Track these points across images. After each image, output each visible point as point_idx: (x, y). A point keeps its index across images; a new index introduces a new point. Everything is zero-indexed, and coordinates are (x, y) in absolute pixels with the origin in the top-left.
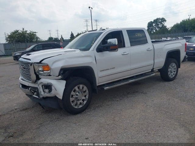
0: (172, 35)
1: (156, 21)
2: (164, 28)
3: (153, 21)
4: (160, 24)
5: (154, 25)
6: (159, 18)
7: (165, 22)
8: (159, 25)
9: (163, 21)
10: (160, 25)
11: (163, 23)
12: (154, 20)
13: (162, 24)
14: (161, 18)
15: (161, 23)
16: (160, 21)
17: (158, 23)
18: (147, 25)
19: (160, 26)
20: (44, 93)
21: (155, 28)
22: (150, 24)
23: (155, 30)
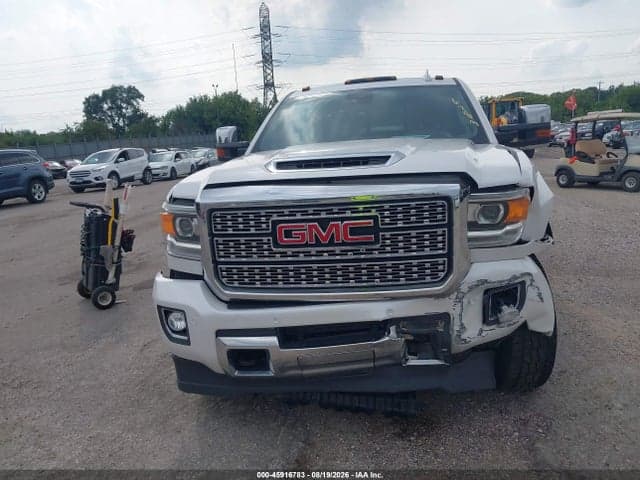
0: (170, 140)
1: (112, 94)
2: (139, 117)
3: (100, 95)
4: (124, 106)
5: (106, 106)
6: (121, 87)
7: (140, 101)
8: (124, 110)
9: (134, 98)
10: (127, 109)
11: (135, 103)
12: (104, 92)
13: (133, 105)
14: (126, 86)
15: (129, 103)
16: (125, 95)
17: (119, 102)
18: (83, 106)
19: (128, 112)
20: (481, 331)
21: (111, 116)
22: (93, 105)
23: (114, 125)
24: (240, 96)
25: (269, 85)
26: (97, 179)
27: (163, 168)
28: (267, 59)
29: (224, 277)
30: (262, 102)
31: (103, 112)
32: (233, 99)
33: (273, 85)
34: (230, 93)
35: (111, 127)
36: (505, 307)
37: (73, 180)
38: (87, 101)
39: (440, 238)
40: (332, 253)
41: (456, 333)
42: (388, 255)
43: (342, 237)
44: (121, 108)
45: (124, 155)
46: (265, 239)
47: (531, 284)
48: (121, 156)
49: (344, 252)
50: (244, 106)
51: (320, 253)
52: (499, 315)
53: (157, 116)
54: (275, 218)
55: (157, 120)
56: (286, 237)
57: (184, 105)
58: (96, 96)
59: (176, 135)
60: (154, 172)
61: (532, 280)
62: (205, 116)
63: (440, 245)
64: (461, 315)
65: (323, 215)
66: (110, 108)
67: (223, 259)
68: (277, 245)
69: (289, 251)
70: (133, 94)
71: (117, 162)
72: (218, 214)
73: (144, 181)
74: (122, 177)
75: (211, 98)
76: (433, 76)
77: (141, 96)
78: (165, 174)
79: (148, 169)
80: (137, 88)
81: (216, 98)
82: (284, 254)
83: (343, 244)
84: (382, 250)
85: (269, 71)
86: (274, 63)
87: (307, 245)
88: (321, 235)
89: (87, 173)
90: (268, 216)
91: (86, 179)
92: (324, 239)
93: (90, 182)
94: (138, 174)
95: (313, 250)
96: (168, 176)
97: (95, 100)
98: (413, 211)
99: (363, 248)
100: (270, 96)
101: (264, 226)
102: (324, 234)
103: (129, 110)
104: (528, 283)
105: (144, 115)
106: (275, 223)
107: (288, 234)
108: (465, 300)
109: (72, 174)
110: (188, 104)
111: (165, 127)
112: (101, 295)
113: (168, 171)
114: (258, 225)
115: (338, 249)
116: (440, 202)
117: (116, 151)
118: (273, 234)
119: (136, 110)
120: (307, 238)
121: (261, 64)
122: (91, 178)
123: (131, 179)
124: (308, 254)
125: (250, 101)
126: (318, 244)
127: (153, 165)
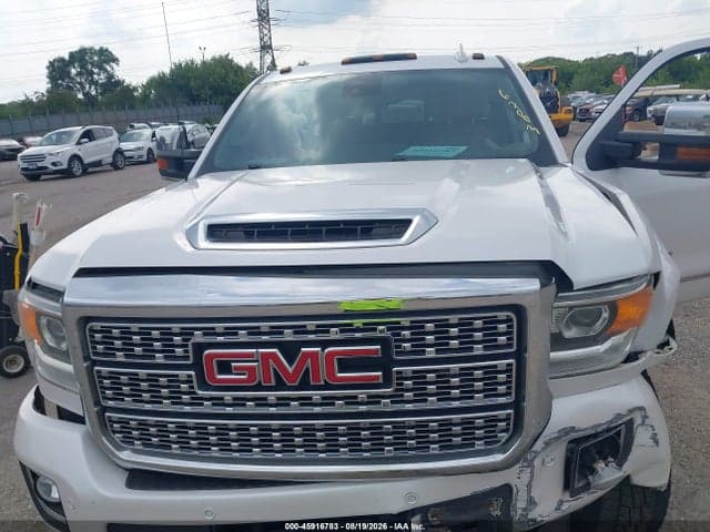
0: (151, 112)
1: (80, 57)
2: (113, 85)
3: (67, 57)
4: (96, 71)
5: (73, 71)
6: (91, 49)
7: (114, 65)
8: (95, 76)
9: (108, 62)
10: (99, 75)
11: (108, 68)
12: (72, 55)
13: (106, 70)
14: (97, 48)
15: (101, 68)
16: (96, 58)
17: (90, 67)
18: (46, 72)
19: (101, 78)
20: (561, 503)
21: (80, 83)
22: (58, 70)
23: (84, 95)
24: (232, 61)
25: (266, 48)
26: (54, 164)
27: (139, 149)
28: (263, 17)
29: (114, 432)
30: (258, 67)
31: (70, 77)
32: (224, 64)
33: (270, 47)
34: (221, 57)
35: (80, 96)
36: (600, 465)
37: (25, 165)
38: (52, 64)
39: (502, 377)
40: (306, 401)
41: (519, 512)
42: (409, 406)
43: (323, 375)
44: (92, 73)
45: (88, 135)
46: (183, 374)
47: (643, 423)
48: (83, 136)
49: (328, 401)
50: (236, 72)
51: (284, 402)
52: (590, 478)
53: (134, 84)
54: (198, 337)
55: (135, 89)
56: (220, 373)
57: (167, 71)
58: (61, 60)
59: (158, 106)
60: (127, 154)
61: (645, 417)
62: (192, 84)
63: (502, 389)
64: (529, 486)
65: (288, 336)
66: (79, 74)
67: (111, 403)
68: (204, 385)
69: (228, 396)
70: (106, 57)
71: (79, 143)
72: (97, 325)
73: (115, 166)
74: (86, 161)
75: (199, 62)
76: (469, 53)
77: (115, 60)
78: (141, 156)
79: (119, 152)
80: (110, 49)
81: (204, 63)
82: (218, 401)
83: (327, 387)
84: (397, 398)
85: (266, 32)
86: (271, 22)
87: (259, 387)
88: (284, 369)
89: (41, 157)
90: (187, 334)
91: (40, 164)
92: (292, 377)
93: (46, 168)
94: (107, 157)
95: (272, 396)
96: (145, 158)
97: (60, 64)
98: (454, 331)
99: (362, 394)
100: (268, 59)
101: (179, 351)
102: (290, 370)
103: (102, 76)
104: (638, 421)
105: (119, 83)
106: (200, 348)
107: (225, 367)
108: (537, 462)
109: (23, 158)
110: (172, 70)
111: (145, 96)
112: (11, 357)
113: (144, 152)
114: (168, 350)
115: (316, 395)
116: (502, 315)
117: (79, 130)
118: (197, 365)
119: (110, 77)
120: (260, 376)
121: (257, 23)
122: (47, 163)
123: (98, 163)
124: (262, 402)
125: (244, 66)
126: (280, 386)
127: (125, 146)
